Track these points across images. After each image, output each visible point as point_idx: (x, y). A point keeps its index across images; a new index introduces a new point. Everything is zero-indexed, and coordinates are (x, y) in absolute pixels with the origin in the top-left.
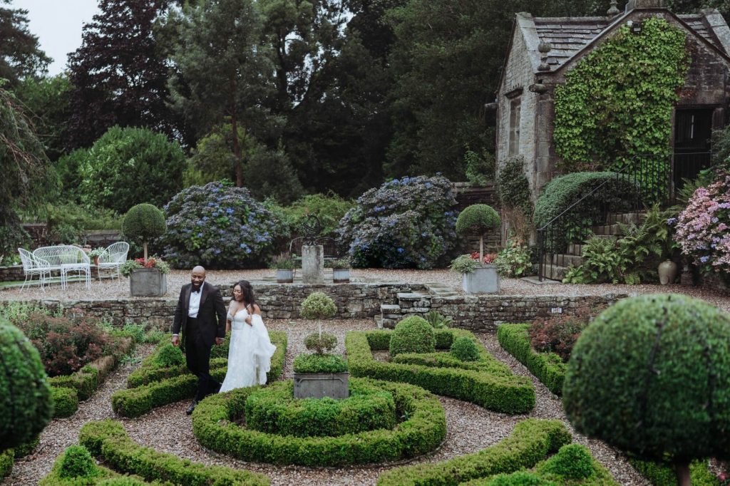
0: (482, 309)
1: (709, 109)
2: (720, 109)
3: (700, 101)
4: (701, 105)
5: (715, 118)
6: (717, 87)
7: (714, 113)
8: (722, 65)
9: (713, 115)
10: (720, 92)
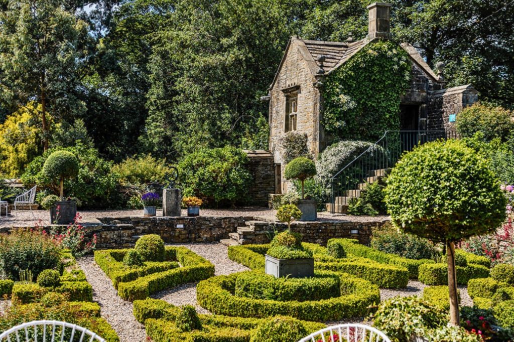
0: (308, 231)
1: (417, 105)
2: (425, 105)
3: (413, 100)
4: (413, 102)
5: (421, 111)
6: (423, 91)
7: (420, 107)
8: (425, 77)
9: (420, 109)
10: (424, 94)
